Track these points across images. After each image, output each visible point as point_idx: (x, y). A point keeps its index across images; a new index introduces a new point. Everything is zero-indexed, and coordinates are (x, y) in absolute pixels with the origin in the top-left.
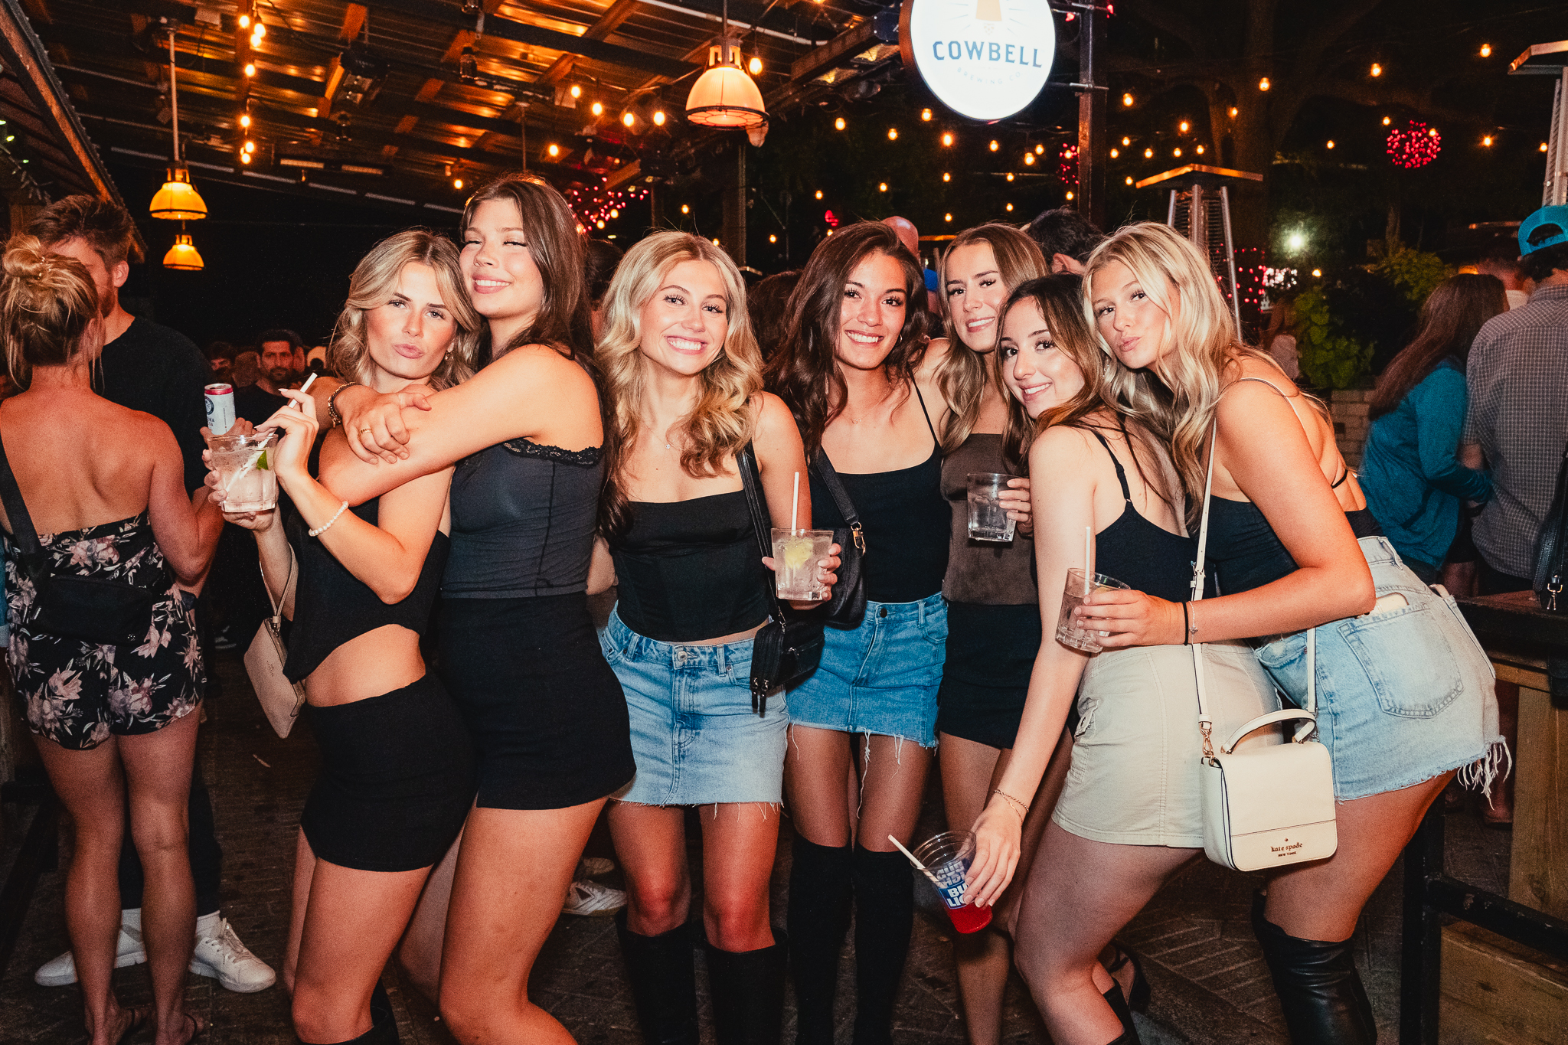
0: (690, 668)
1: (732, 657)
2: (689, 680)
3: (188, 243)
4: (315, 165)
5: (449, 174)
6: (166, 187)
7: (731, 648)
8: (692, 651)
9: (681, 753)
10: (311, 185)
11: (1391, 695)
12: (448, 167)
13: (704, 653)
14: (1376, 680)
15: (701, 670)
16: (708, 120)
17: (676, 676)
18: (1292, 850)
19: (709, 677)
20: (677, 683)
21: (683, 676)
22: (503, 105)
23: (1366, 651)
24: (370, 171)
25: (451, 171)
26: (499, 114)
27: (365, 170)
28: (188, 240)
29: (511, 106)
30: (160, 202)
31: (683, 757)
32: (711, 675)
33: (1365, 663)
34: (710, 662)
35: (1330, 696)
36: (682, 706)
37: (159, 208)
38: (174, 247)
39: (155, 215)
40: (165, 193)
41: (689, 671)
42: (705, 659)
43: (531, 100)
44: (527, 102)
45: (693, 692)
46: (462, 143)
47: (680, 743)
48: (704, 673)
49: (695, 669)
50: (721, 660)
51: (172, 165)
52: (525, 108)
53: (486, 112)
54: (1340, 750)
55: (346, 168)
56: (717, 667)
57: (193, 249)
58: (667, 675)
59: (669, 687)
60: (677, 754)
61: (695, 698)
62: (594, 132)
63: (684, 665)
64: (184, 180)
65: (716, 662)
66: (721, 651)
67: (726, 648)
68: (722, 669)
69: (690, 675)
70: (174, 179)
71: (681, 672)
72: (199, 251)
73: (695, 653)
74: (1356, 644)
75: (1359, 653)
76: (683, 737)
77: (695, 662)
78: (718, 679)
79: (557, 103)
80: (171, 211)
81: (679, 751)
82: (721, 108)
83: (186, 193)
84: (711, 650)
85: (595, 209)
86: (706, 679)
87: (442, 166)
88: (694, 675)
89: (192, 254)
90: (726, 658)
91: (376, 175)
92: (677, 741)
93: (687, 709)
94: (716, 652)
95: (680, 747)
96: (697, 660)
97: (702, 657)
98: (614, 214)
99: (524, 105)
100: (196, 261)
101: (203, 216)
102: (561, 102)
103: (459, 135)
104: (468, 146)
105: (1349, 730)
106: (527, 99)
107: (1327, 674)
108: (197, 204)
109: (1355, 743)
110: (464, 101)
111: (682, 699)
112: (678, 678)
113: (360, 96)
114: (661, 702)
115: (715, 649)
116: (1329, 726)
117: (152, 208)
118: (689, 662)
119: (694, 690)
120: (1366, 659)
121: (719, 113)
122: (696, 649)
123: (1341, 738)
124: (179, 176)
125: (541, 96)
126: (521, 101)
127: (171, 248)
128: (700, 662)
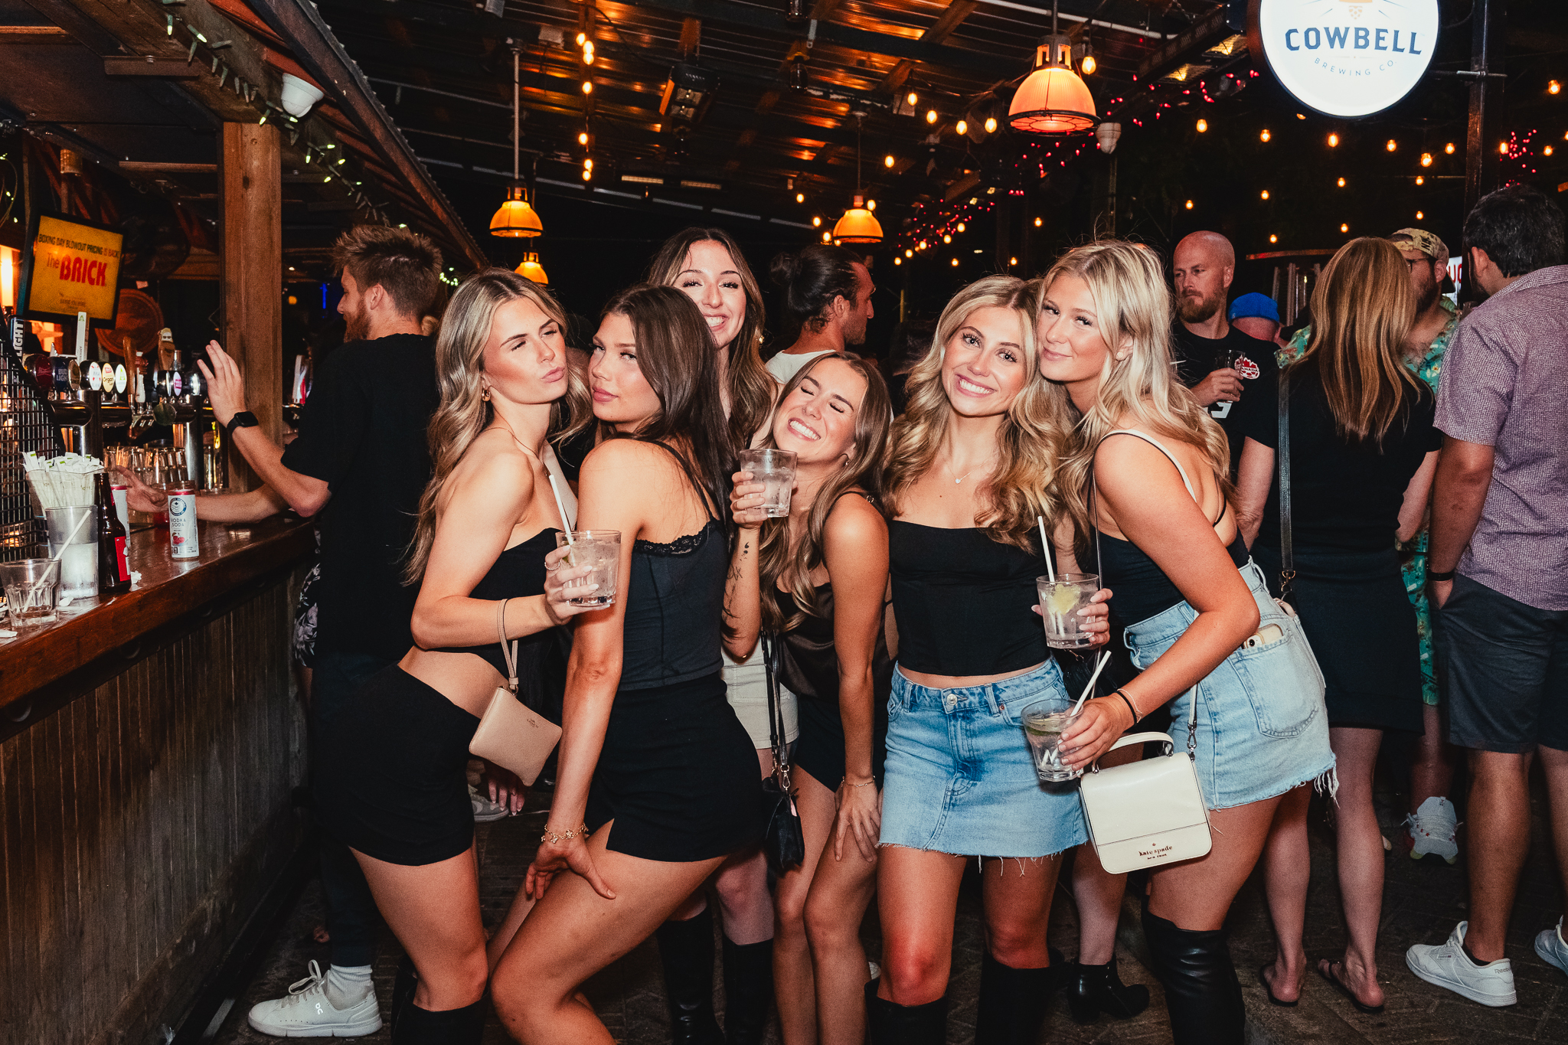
0: (962, 712)
1: (1003, 696)
2: (964, 724)
3: (535, 261)
4: (655, 181)
5: (791, 187)
6: (506, 205)
7: (999, 686)
8: (961, 693)
9: (952, 801)
10: (656, 200)
11: (1269, 719)
12: (791, 181)
13: (973, 694)
14: (1257, 705)
15: (973, 711)
16: (1033, 126)
17: (950, 721)
18: (1161, 853)
19: (982, 720)
20: (953, 728)
21: (957, 720)
22: (844, 114)
23: (1250, 678)
24: (708, 186)
25: (793, 185)
26: (839, 125)
27: (704, 185)
28: (535, 257)
29: (850, 116)
30: (499, 221)
31: (954, 805)
32: (984, 716)
33: (1249, 689)
34: (980, 702)
35: (1213, 715)
36: (961, 751)
37: (499, 226)
38: (522, 264)
39: (494, 234)
40: (505, 211)
41: (961, 714)
42: (975, 700)
43: (868, 109)
44: (864, 111)
45: (971, 736)
46: (806, 156)
47: (953, 791)
48: (977, 714)
49: (967, 711)
50: (991, 699)
51: (512, 183)
52: (862, 117)
53: (829, 123)
54: (1219, 765)
55: (684, 183)
56: (988, 707)
57: (538, 266)
58: (942, 720)
59: (946, 732)
60: (948, 800)
61: (973, 743)
62: (937, 141)
63: (955, 708)
64: (522, 199)
65: (986, 702)
66: (989, 690)
67: (995, 687)
68: (995, 709)
69: (964, 718)
70: (513, 198)
71: (954, 716)
72: (544, 268)
73: (964, 695)
74: (1242, 671)
75: (1244, 679)
76: (957, 785)
77: (965, 704)
78: (993, 720)
79: (895, 112)
80: (509, 229)
81: (951, 799)
82: (1047, 113)
83: (524, 211)
84: (980, 690)
85: (942, 222)
86: (980, 721)
87: (785, 180)
88: (968, 718)
89: (538, 271)
90: (997, 697)
91: (715, 190)
92: (951, 787)
93: (967, 754)
94: (984, 691)
95: (952, 794)
96: (967, 702)
97: (971, 698)
98: (961, 228)
99: (860, 114)
100: (542, 278)
101: (539, 234)
102: (899, 109)
103: (804, 148)
104: (811, 158)
105: (1229, 747)
106: (864, 108)
107: (1214, 696)
108: (533, 222)
109: (1234, 759)
110: (811, 113)
111: (960, 744)
112: (952, 723)
113: (692, 110)
114: (940, 749)
115: (983, 688)
116: (1212, 744)
117: (492, 226)
118: (959, 705)
119: (972, 734)
120: (1250, 685)
121: (1043, 118)
122: (965, 691)
123: (1221, 755)
124: (518, 195)
125: (879, 105)
126: (858, 110)
127: (519, 265)
128: (970, 704)
